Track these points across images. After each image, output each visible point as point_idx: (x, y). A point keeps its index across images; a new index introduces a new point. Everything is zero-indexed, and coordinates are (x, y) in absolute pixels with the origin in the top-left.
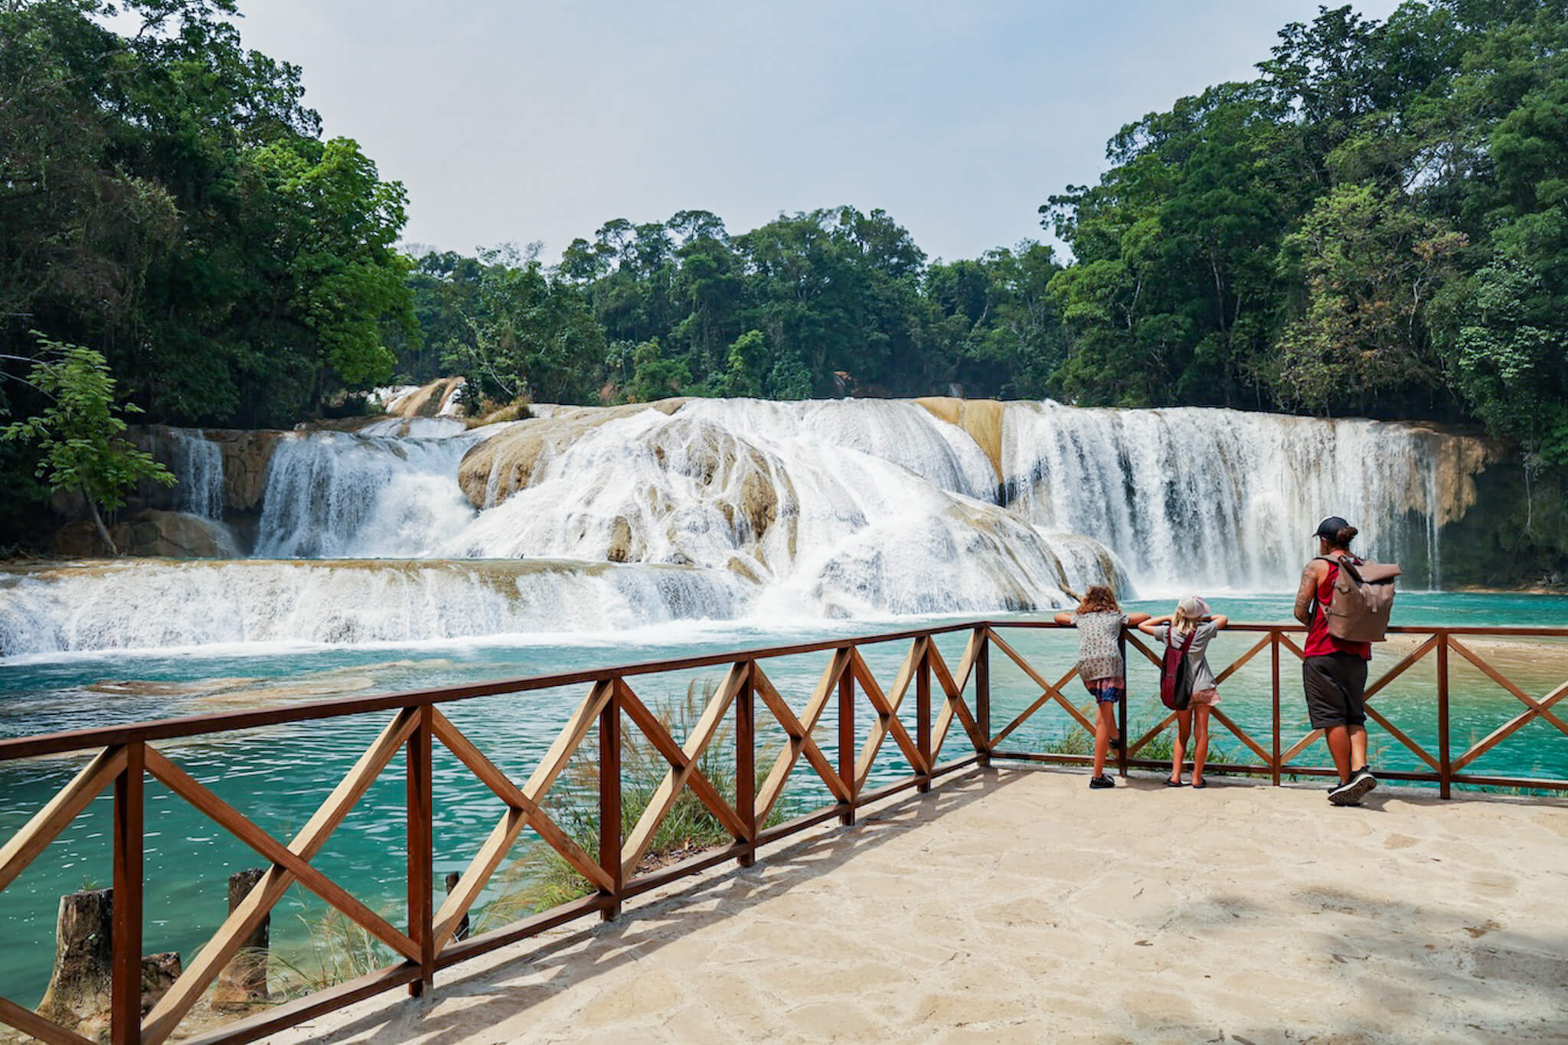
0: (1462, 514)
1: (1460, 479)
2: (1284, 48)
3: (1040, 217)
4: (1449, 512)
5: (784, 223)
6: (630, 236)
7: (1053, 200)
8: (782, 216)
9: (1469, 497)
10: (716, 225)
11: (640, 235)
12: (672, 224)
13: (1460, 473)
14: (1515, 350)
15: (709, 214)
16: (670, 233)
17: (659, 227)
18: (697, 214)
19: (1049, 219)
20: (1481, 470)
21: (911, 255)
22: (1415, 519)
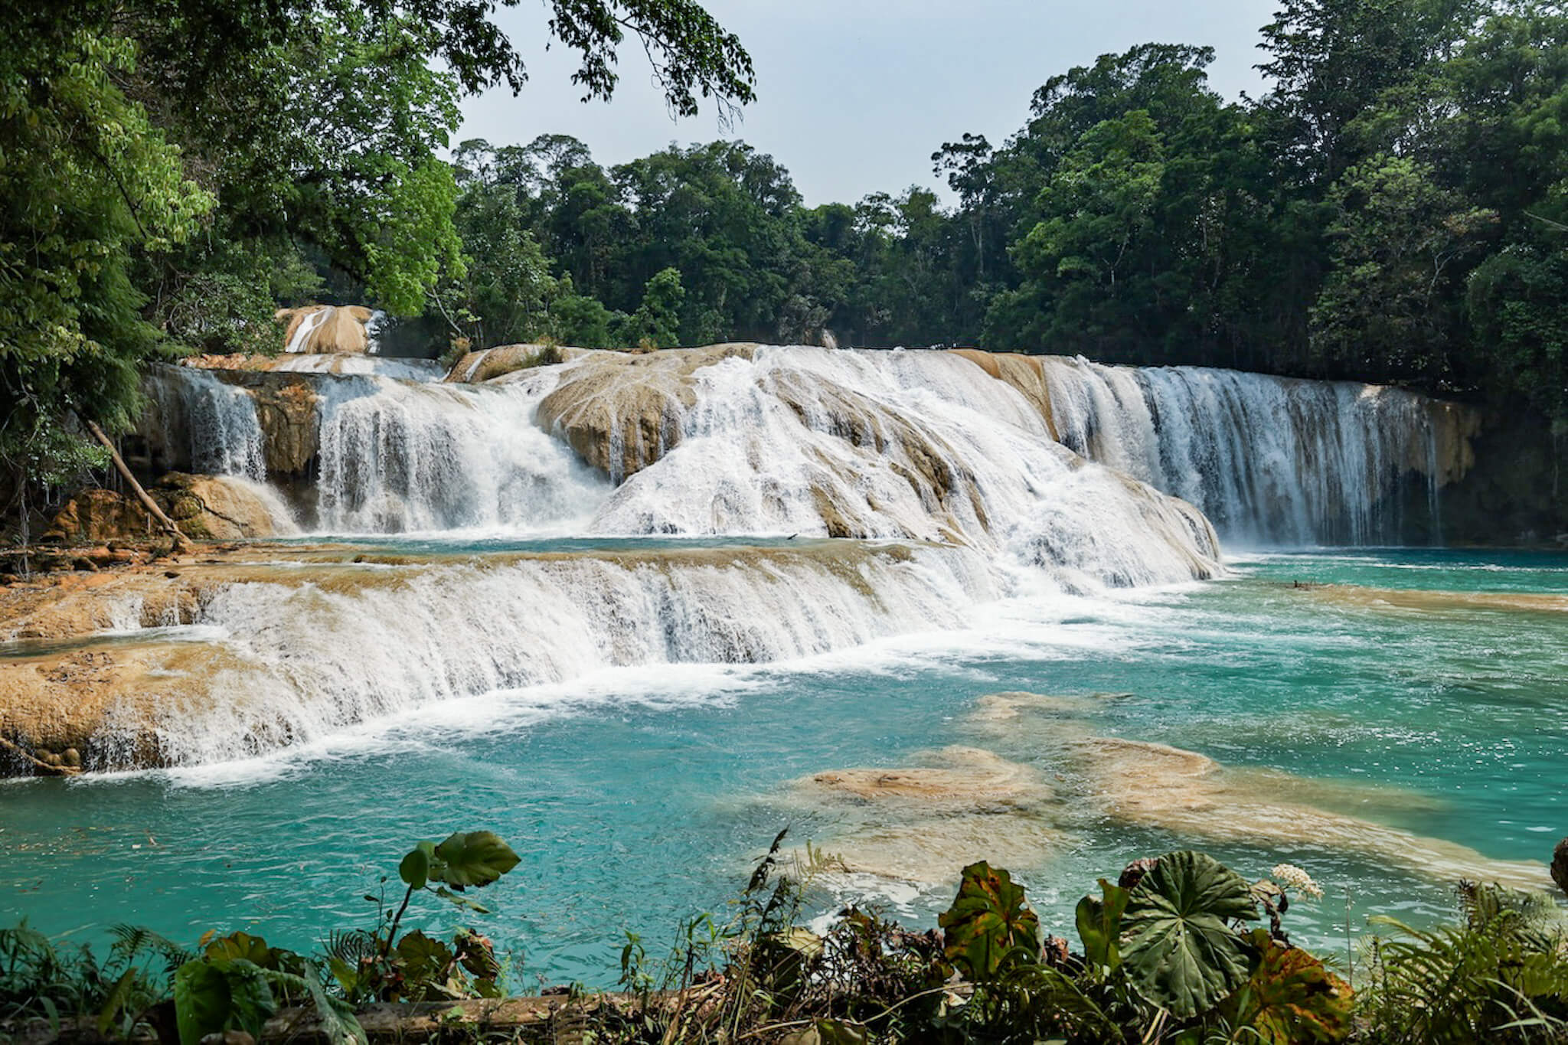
0: (1463, 475)
1: (1459, 442)
2: (1287, 15)
3: (932, 164)
4: (1449, 473)
5: (674, 155)
6: (489, 158)
7: (946, 147)
8: (672, 148)
9: (1467, 458)
10: (582, 152)
11: (500, 158)
12: (533, 148)
13: (1459, 437)
14: (1557, 325)
15: (574, 140)
16: (533, 158)
17: (520, 151)
18: (560, 139)
19: (941, 166)
20: (1478, 434)
21: (786, 194)
22: (1418, 479)
